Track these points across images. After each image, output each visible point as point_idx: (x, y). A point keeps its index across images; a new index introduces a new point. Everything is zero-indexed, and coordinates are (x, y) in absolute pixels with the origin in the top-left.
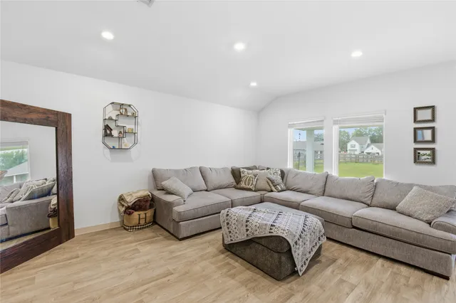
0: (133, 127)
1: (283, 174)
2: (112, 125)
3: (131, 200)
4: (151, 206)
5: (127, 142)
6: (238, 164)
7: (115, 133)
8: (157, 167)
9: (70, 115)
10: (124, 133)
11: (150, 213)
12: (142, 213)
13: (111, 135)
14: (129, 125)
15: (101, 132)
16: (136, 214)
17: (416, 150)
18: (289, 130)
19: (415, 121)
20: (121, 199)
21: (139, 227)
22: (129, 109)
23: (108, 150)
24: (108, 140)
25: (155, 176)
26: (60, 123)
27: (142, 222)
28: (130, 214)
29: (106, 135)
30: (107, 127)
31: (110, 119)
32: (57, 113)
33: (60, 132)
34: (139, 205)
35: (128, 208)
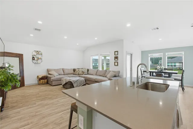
0: (41, 57)
1: (88, 70)
2: (35, 57)
3: (40, 77)
4: (46, 79)
5: (39, 61)
6: (76, 68)
7: (36, 59)
8: (48, 68)
9: (23, 54)
10: (38, 59)
11: (46, 80)
12: (44, 80)
13: (34, 59)
14: (40, 56)
15: (32, 59)
16: (42, 80)
17: (115, 62)
18: (91, 57)
19: (115, 55)
20: (38, 77)
21: (43, 84)
22: (40, 52)
23: (34, 64)
24: (33, 61)
25: (48, 71)
26: (20, 57)
27: (44, 83)
28: (40, 80)
29: (33, 59)
30: (33, 57)
31: (34, 55)
32: (19, 54)
33: (20, 59)
34: (43, 78)
35: (40, 79)
